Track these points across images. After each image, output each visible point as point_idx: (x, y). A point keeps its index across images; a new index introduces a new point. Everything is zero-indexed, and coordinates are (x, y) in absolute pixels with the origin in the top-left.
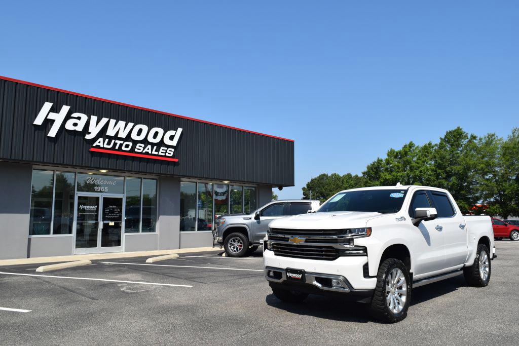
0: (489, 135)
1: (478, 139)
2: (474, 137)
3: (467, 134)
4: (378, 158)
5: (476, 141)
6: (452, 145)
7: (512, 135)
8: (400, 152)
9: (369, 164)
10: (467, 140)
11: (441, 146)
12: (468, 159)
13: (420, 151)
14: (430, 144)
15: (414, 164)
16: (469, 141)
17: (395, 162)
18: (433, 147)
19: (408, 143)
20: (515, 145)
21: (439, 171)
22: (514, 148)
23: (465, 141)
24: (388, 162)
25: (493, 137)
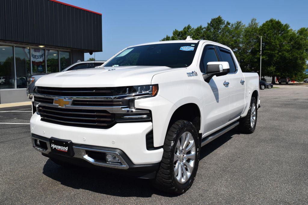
0: (238, 22)
1: (231, 25)
2: (228, 23)
3: (224, 21)
4: (167, 36)
5: (229, 26)
6: (215, 28)
7: (251, 23)
8: (181, 32)
10: (224, 25)
11: (208, 29)
12: (224, 38)
13: (194, 32)
14: (201, 27)
16: (225, 26)
17: (178, 39)
18: (203, 29)
19: (187, 26)
20: (253, 29)
22: (252, 31)
23: (223, 26)
24: (173, 39)
25: (240, 24)
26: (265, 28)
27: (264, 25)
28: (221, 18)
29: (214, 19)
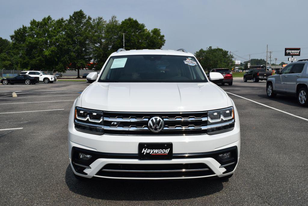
0: (99, 18)
1: (92, 20)
2: (90, 18)
3: (86, 15)
4: (23, 26)
5: (91, 21)
6: (77, 22)
7: (111, 20)
8: (41, 23)
9: (16, 30)
10: (86, 20)
11: (70, 21)
13: (55, 24)
14: (62, 19)
15: (51, 33)
16: (87, 21)
17: (37, 30)
18: (64, 22)
19: (47, 17)
20: (113, 26)
21: (69, 39)
22: (113, 28)
23: (84, 21)
24: (31, 29)
25: (102, 20)
26: (124, 25)
27: (123, 23)
28: (82, 12)
29: (76, 12)
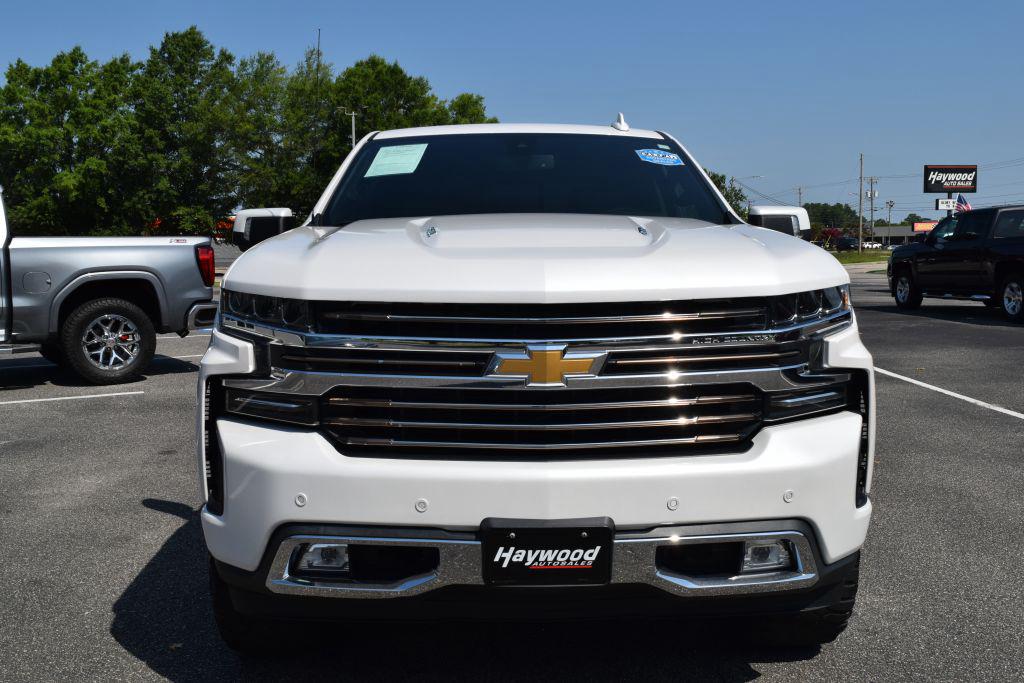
0: (261, 56)
1: (237, 62)
2: (227, 58)
3: (212, 47)
5: (231, 68)
6: (178, 71)
7: (305, 64)
8: (47, 73)
10: (211, 63)
11: (153, 69)
13: (100, 76)
14: (124, 60)
15: (85, 110)
16: (214, 67)
17: (31, 99)
18: (132, 69)
19: (68, 50)
20: (315, 86)
21: (149, 132)
22: (312, 92)
23: (206, 65)
25: (271, 64)
26: (354, 83)
27: (350, 74)
28: (199, 34)
29: (175, 36)
